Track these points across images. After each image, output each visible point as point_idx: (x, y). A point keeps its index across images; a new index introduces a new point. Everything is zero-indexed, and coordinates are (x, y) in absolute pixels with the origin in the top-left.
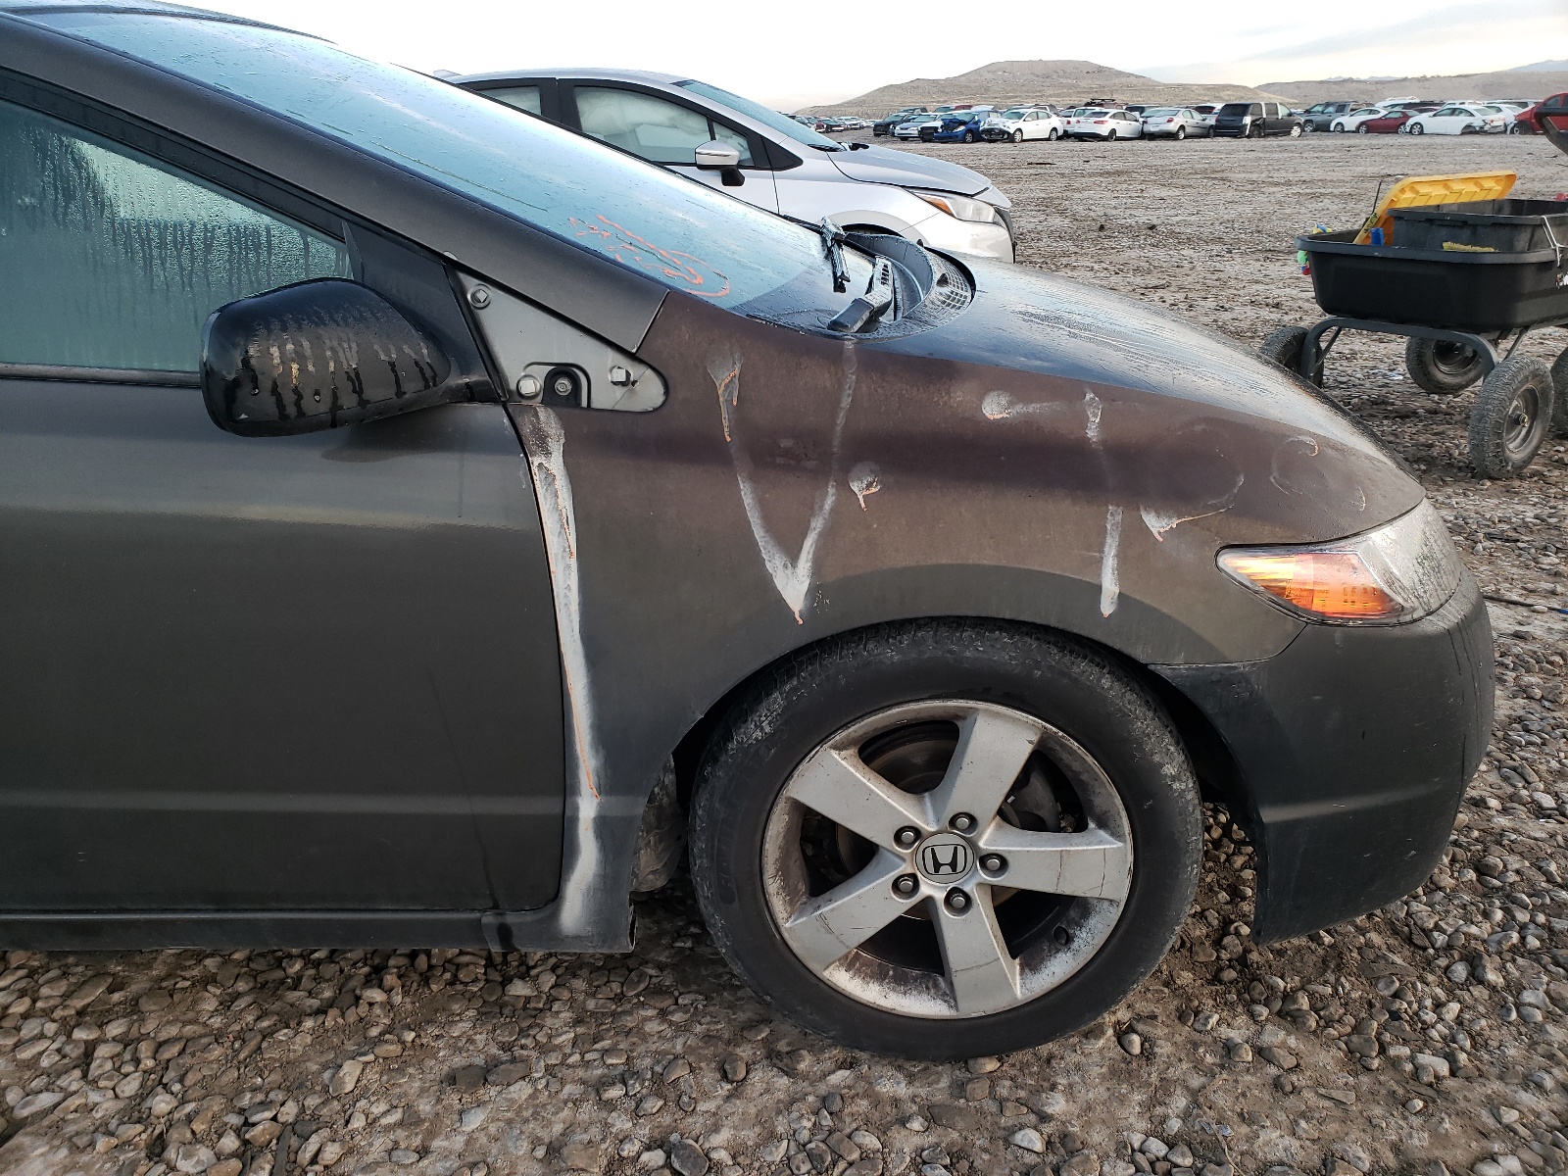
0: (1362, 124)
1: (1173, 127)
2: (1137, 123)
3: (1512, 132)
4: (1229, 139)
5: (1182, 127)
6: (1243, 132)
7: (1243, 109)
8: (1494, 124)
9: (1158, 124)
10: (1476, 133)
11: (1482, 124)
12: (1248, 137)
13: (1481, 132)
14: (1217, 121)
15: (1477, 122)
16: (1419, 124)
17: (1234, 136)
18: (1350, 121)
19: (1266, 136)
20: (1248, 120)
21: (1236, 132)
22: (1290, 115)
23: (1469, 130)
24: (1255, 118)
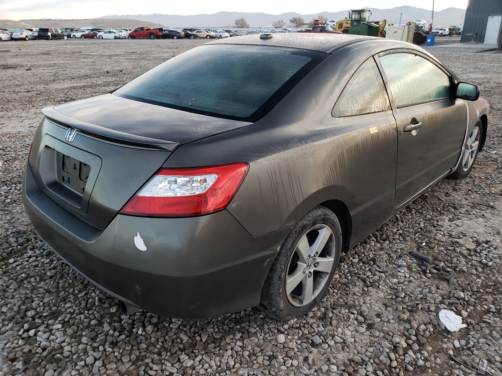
0: (82, 35)
1: (23, 36)
2: (8, 35)
3: (128, 38)
4: (45, 40)
5: (27, 36)
6: (50, 38)
7: (47, 30)
8: (122, 36)
9: (17, 35)
10: (118, 38)
11: (119, 36)
12: (51, 39)
13: (119, 38)
14: (38, 34)
15: (117, 35)
16: (100, 36)
17: (46, 39)
18: (78, 35)
19: (57, 39)
20: (49, 34)
21: (47, 38)
22: (62, 32)
23: (116, 38)
24: (52, 33)
